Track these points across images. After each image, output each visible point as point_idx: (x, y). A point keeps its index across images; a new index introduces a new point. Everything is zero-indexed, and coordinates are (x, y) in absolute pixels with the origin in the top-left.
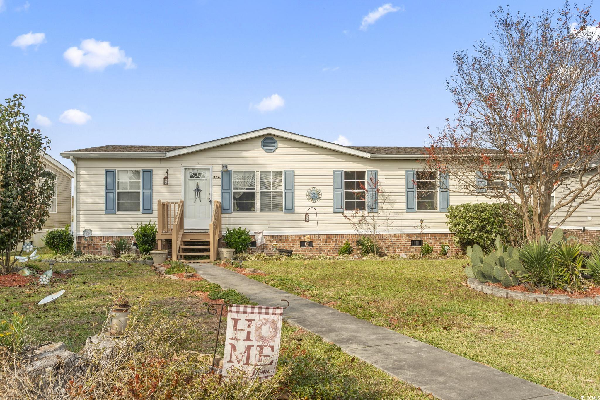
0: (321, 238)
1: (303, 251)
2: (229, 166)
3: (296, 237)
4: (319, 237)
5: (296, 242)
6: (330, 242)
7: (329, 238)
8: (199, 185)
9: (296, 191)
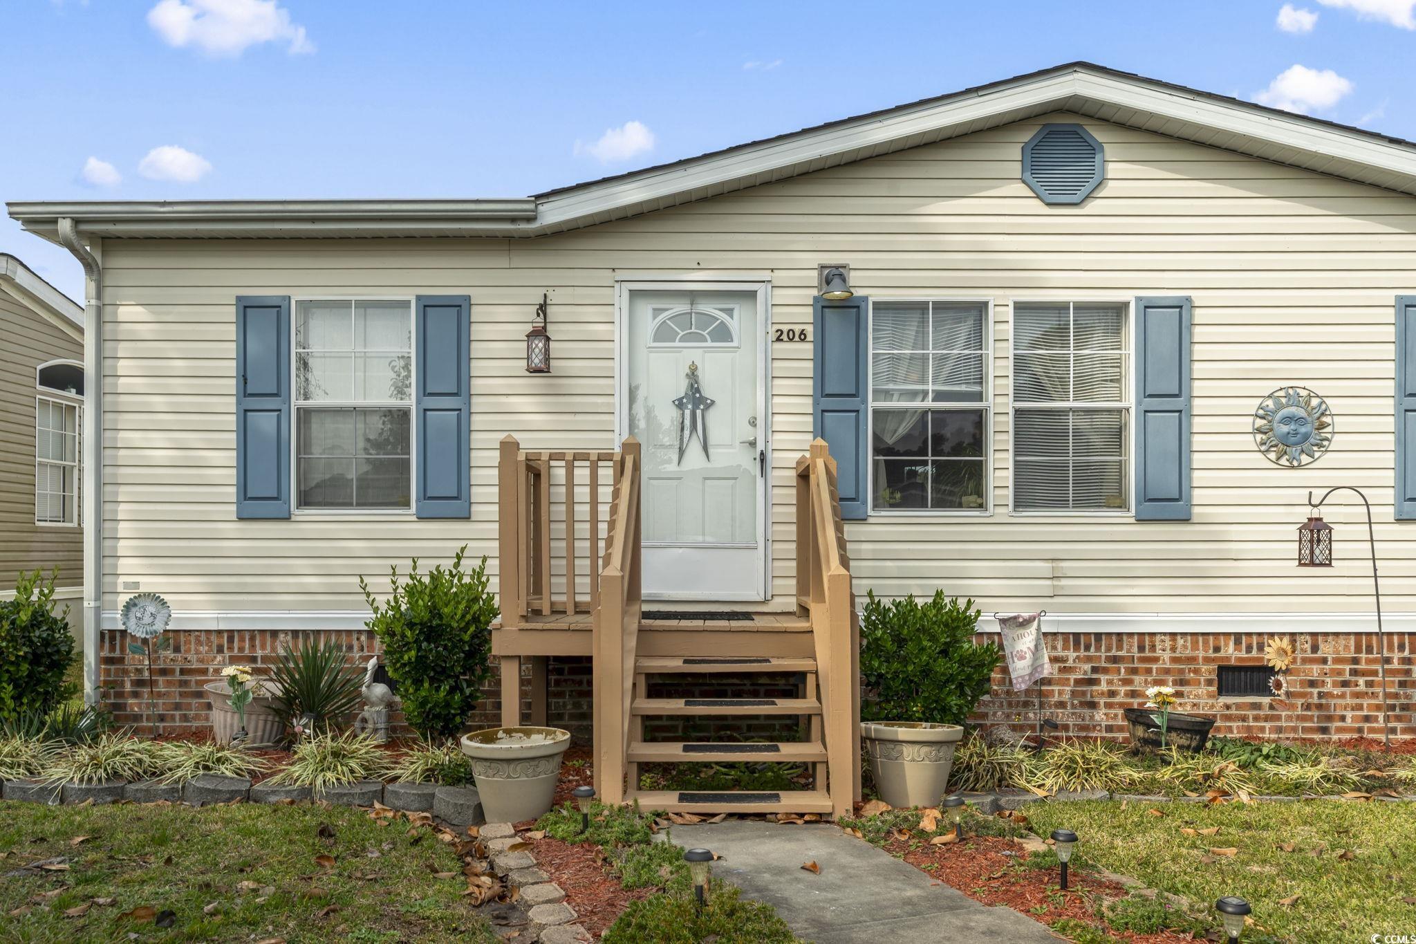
0: (1326, 649)
1: (1228, 718)
2: (854, 278)
3: (1195, 646)
4: (1315, 648)
5: (1196, 671)
6: (1375, 673)
7: (1369, 650)
8: (699, 373)
9: (1198, 405)
